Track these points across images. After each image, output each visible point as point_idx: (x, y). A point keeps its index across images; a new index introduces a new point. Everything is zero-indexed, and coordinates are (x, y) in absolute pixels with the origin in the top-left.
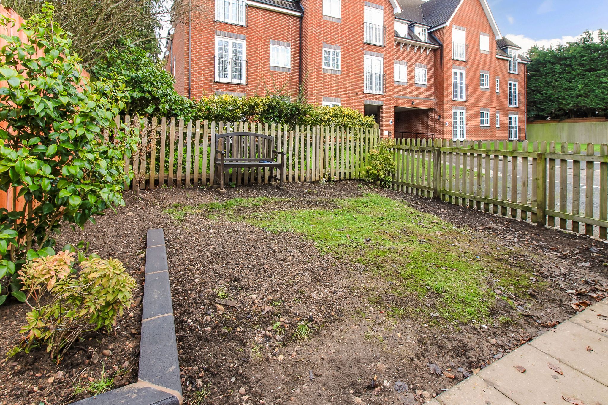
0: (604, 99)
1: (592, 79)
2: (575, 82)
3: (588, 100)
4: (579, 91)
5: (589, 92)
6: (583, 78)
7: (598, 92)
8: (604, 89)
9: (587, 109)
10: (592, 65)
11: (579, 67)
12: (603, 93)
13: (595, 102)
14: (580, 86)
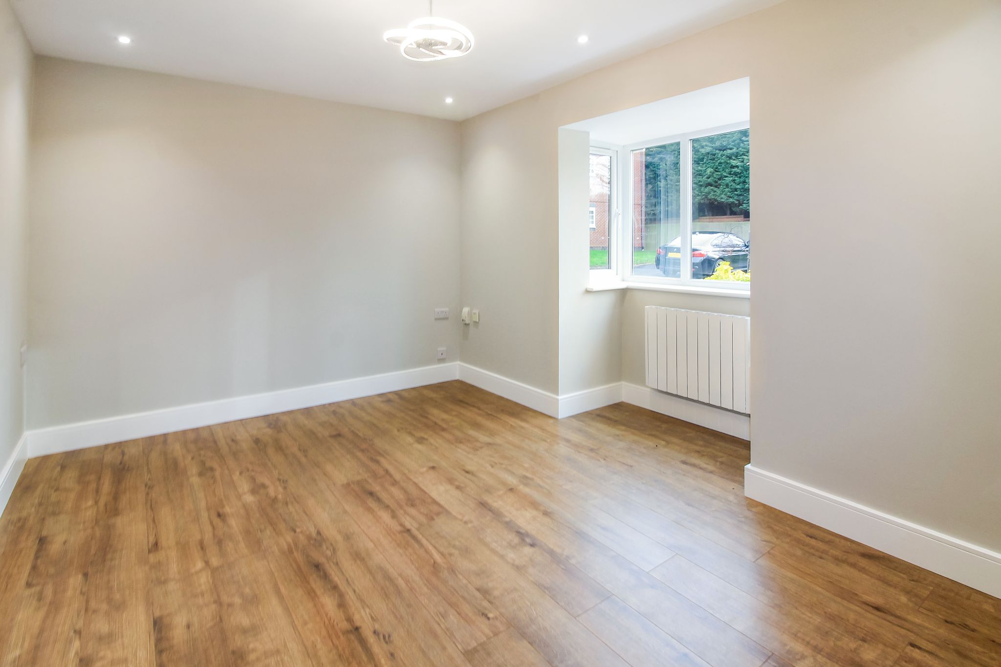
0: (736, 190)
1: (723, 161)
2: (703, 164)
3: (718, 191)
4: (708, 178)
5: (720, 179)
6: (713, 159)
7: (728, 180)
8: (736, 175)
9: (718, 203)
10: (724, 141)
11: (708, 144)
12: (734, 181)
13: (725, 195)
14: (709, 170)
